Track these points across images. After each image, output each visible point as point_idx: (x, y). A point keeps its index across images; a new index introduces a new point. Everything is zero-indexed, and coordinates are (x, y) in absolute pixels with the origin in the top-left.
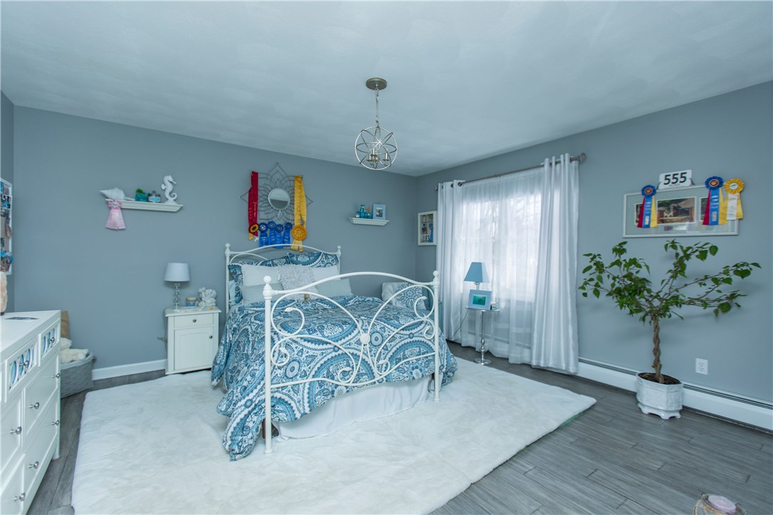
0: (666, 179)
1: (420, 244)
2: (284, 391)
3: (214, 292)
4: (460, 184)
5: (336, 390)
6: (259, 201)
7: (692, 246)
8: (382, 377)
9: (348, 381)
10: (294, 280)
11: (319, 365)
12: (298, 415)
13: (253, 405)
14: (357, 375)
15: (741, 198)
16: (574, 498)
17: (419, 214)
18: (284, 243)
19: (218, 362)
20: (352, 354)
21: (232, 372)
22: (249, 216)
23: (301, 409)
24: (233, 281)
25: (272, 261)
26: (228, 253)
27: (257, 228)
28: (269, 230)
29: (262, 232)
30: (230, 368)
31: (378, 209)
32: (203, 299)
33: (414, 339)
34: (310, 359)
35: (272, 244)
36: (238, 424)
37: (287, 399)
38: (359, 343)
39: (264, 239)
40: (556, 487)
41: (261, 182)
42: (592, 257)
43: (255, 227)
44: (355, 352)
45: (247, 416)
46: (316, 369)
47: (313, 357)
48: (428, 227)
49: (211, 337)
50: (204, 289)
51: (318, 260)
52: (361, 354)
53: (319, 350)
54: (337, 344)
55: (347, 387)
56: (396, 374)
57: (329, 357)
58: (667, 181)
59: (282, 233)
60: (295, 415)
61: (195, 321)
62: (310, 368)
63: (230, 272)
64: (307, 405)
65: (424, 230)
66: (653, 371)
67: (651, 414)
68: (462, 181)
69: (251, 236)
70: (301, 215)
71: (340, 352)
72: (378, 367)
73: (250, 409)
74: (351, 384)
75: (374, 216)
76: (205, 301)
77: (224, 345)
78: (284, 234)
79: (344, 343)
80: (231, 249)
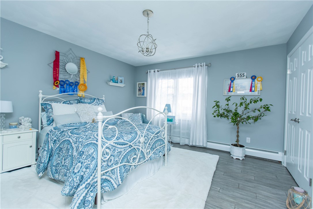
0: (238, 75)
1: (137, 96)
2: (107, 174)
3: (30, 119)
4: (158, 71)
5: (130, 168)
6: (60, 68)
7: (253, 98)
8: (148, 158)
9: (135, 163)
10: (85, 111)
11: (123, 156)
12: (116, 186)
13: (90, 186)
14: (139, 159)
15: (262, 83)
16: (242, 198)
17: (138, 83)
18: (74, 92)
19: (43, 161)
20: (137, 148)
21: (56, 167)
22: (54, 76)
23: (117, 182)
24: (44, 113)
25: (69, 101)
26: (41, 96)
27: (59, 83)
28: (65, 85)
29: (62, 85)
30: (54, 164)
31: (120, 79)
32: (22, 123)
33: (159, 138)
34: (119, 154)
35: (67, 92)
36: (81, 200)
37: (108, 178)
38: (139, 142)
39: (62, 89)
40: (233, 195)
41: (61, 58)
42: (217, 102)
43: (58, 82)
44: (138, 147)
45: (86, 194)
46: (122, 159)
47: (120, 152)
48: (142, 89)
49: (31, 147)
50: (23, 117)
51: (95, 102)
52: (140, 148)
53: (123, 148)
54: (131, 144)
55: (135, 166)
56: (153, 156)
57: (127, 151)
58: (238, 76)
59: (73, 87)
60: (114, 187)
61: (19, 137)
62: (119, 159)
63: (42, 107)
64: (120, 180)
65: (140, 90)
66: (236, 143)
67: (236, 159)
68: (159, 70)
69: (55, 87)
70: (84, 78)
71: (132, 148)
72: (147, 154)
73: (88, 189)
74: (137, 164)
75: (119, 82)
76: (24, 125)
77: (47, 151)
78: (74, 87)
79: (134, 143)
80: (43, 94)
